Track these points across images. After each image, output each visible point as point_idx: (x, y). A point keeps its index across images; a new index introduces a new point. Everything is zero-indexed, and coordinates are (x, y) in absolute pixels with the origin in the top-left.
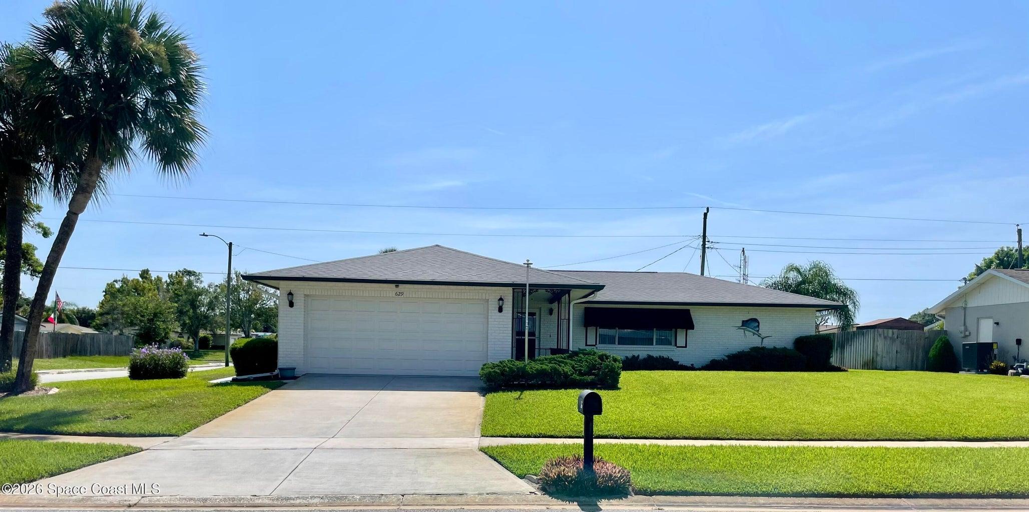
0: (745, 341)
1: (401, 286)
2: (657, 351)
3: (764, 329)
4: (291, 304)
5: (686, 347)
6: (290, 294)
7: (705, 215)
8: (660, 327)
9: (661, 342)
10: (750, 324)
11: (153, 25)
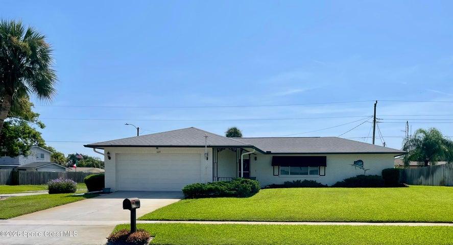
0: (354, 172)
1: (159, 148)
2: (310, 178)
3: (366, 166)
4: (110, 158)
5: (325, 175)
6: (108, 153)
7: (375, 105)
8: (312, 165)
9: (312, 173)
10: (359, 163)
11: (29, 33)
